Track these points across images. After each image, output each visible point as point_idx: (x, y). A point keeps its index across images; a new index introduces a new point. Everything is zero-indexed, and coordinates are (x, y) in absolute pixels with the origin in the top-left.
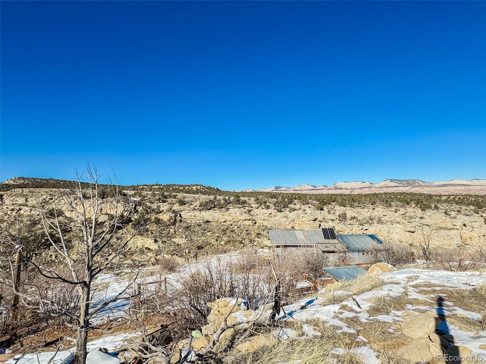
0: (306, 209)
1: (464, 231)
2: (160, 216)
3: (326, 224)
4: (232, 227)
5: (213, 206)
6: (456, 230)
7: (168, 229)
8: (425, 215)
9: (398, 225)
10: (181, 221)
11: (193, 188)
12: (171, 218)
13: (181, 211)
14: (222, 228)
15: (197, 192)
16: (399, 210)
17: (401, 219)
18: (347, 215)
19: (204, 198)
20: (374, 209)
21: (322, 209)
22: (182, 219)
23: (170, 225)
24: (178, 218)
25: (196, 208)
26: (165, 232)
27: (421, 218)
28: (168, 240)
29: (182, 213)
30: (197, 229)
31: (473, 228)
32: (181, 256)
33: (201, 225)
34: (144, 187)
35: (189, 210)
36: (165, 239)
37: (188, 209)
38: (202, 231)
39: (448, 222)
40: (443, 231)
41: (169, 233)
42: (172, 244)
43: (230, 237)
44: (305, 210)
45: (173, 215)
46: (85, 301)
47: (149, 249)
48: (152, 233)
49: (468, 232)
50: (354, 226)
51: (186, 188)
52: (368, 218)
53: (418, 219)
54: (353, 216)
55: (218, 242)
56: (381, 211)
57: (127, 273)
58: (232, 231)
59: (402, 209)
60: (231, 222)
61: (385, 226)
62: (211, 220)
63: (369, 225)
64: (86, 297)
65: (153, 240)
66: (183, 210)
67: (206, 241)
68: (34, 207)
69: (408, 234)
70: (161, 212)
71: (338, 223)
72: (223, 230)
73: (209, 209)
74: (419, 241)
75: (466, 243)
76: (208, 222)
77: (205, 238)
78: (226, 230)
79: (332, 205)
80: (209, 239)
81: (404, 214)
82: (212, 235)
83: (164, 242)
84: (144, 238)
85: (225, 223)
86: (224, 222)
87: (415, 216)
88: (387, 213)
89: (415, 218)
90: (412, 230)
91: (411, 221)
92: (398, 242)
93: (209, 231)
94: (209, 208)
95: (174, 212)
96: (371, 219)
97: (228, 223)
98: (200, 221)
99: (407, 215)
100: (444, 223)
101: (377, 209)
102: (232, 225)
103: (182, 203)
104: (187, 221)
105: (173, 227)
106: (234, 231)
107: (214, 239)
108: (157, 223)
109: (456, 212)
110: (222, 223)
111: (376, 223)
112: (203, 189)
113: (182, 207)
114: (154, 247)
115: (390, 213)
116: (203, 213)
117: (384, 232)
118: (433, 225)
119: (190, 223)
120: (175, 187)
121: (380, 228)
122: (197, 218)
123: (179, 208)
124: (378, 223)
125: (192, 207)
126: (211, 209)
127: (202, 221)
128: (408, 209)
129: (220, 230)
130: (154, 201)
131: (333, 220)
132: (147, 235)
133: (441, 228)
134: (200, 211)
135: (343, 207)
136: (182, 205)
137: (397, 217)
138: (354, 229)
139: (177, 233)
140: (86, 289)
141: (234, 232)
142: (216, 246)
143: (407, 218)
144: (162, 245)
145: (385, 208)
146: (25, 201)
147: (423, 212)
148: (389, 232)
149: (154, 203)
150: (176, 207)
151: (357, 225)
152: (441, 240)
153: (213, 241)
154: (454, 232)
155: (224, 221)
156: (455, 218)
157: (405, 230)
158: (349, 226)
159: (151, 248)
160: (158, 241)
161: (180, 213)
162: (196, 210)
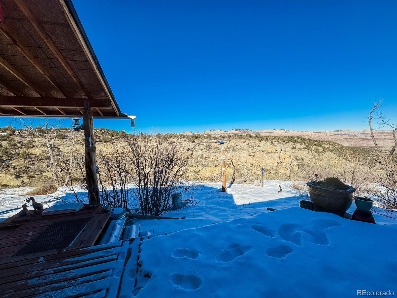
0: (182, 141)
1: (281, 154)
2: (33, 151)
3: (196, 153)
4: (115, 158)
6: (277, 154)
7: (39, 164)
8: (261, 144)
9: (245, 152)
13: (60, 145)
16: (246, 142)
17: (247, 147)
18: (212, 146)
20: (230, 141)
21: (194, 142)
22: (60, 153)
23: (43, 159)
25: (79, 142)
26: (35, 166)
27: (258, 146)
28: (37, 175)
29: (61, 148)
31: (286, 152)
36: (32, 174)
37: (68, 143)
39: (273, 149)
40: (270, 154)
41: (40, 167)
44: (181, 143)
47: (8, 186)
48: (15, 169)
49: (283, 154)
50: (217, 153)
52: (226, 148)
53: (257, 147)
54: (216, 146)
56: (234, 142)
58: (115, 162)
59: (247, 141)
61: (237, 152)
63: (227, 152)
65: (14, 176)
69: (251, 157)
70: (34, 147)
71: (206, 152)
74: (257, 162)
75: (282, 162)
79: (201, 138)
81: (248, 144)
83: (30, 177)
85: (110, 155)
87: (255, 145)
88: (238, 143)
89: (255, 146)
90: (253, 155)
91: (253, 148)
92: (244, 163)
96: (228, 148)
99: (250, 144)
100: (271, 150)
101: (232, 141)
103: (62, 137)
105: (46, 161)
108: (25, 158)
109: (277, 142)
111: (231, 150)
113: (61, 142)
114: (16, 183)
115: (240, 143)
117: (236, 157)
118: (265, 151)
121: (234, 154)
124: (232, 151)
128: (251, 141)
130: (28, 136)
131: (201, 150)
132: (7, 170)
133: (269, 153)
135: (209, 140)
137: (244, 146)
138: (216, 155)
143: (251, 147)
144: (28, 180)
145: (237, 140)
147: (260, 143)
148: (239, 157)
149: (26, 138)
151: (218, 153)
152: (270, 160)
154: (276, 154)
156: (276, 146)
157: (249, 155)
158: (213, 153)
160: (22, 176)
161: (59, 147)
162: (78, 144)
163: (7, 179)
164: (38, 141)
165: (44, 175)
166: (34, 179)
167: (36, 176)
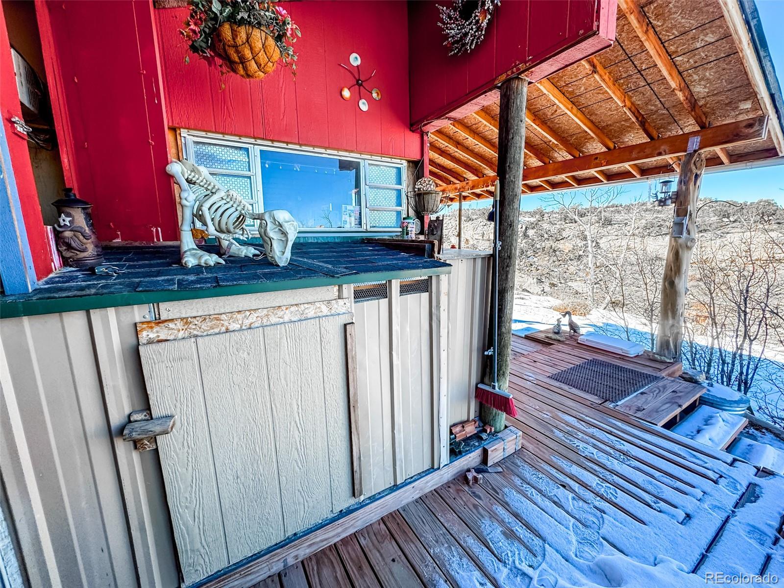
163: (529, 282)
164: (570, 230)
165: (570, 285)
166: (556, 288)
167: (559, 285)
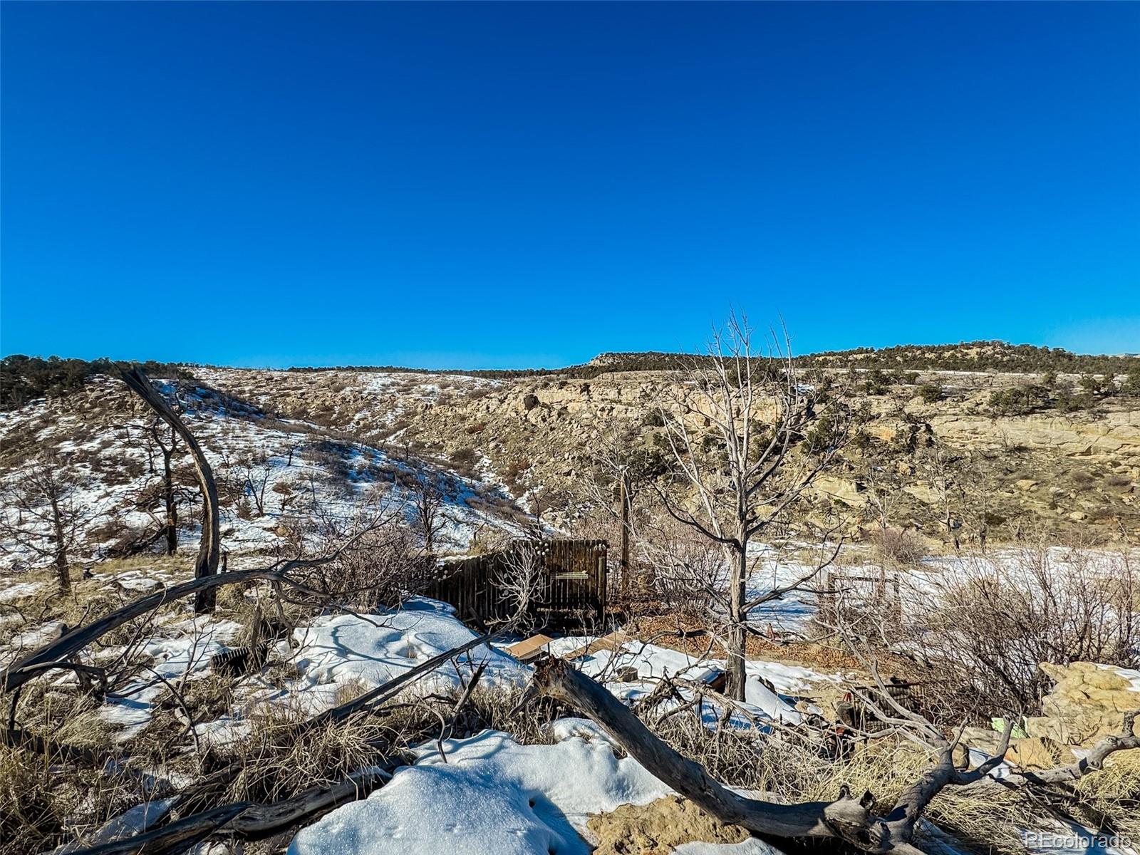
2: (872, 428)
4: (1116, 470)
5: (1040, 403)
7: (892, 462)
10: (930, 443)
11: (967, 354)
12: (901, 434)
13: (932, 417)
14: (1073, 470)
15: (982, 364)
19: (1006, 380)
22: (933, 439)
23: (898, 452)
24: (922, 436)
25: (980, 408)
26: (885, 468)
28: (894, 489)
29: (934, 423)
30: (982, 466)
32: (929, 534)
33: (995, 457)
34: (828, 358)
35: (954, 415)
36: (883, 485)
37: (951, 411)
38: (1000, 475)
41: (895, 472)
42: (905, 499)
43: (1107, 501)
45: (907, 427)
46: (738, 577)
47: (844, 504)
48: (851, 469)
51: (947, 354)
55: (1059, 510)
57: (799, 548)
58: (1117, 484)
60: (1112, 456)
62: (1032, 444)
64: (740, 569)
65: (854, 486)
66: (935, 415)
67: (1013, 502)
68: (630, 404)
70: (872, 418)
72: (1080, 479)
73: (1027, 414)
76: (1021, 449)
77: (1009, 495)
78: (1091, 480)
80: (1026, 498)
82: (1034, 488)
83: (881, 493)
84: (831, 479)
85: (1089, 457)
86: (1082, 454)
93: (1026, 478)
94: (1025, 408)
95: (909, 418)
97: (1102, 457)
98: (993, 446)
102: (1115, 464)
103: (933, 394)
104: (950, 444)
105: (906, 458)
106: (1126, 483)
107: (1041, 500)
108: (862, 445)
110: (1077, 457)
112: (1004, 355)
113: (932, 407)
114: (857, 500)
116: (1004, 424)
119: (958, 450)
120: (910, 355)
122: (983, 438)
123: (923, 408)
125: (965, 405)
126: (1032, 411)
127: (998, 446)
129: (1067, 477)
130: (855, 391)
132: (839, 471)
134: (994, 417)
136: (934, 401)
139: (918, 473)
140: (738, 555)
141: (1128, 488)
142: (1049, 523)
144: (877, 499)
146: (617, 395)
149: (855, 396)
150: (916, 406)
153: (1038, 506)
155: (1084, 449)
159: (849, 503)
160: (865, 488)
161: (928, 422)
162: (978, 414)
